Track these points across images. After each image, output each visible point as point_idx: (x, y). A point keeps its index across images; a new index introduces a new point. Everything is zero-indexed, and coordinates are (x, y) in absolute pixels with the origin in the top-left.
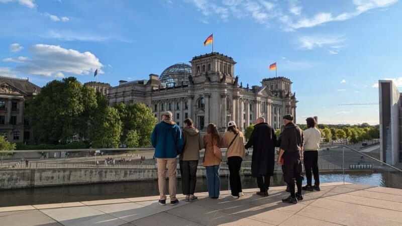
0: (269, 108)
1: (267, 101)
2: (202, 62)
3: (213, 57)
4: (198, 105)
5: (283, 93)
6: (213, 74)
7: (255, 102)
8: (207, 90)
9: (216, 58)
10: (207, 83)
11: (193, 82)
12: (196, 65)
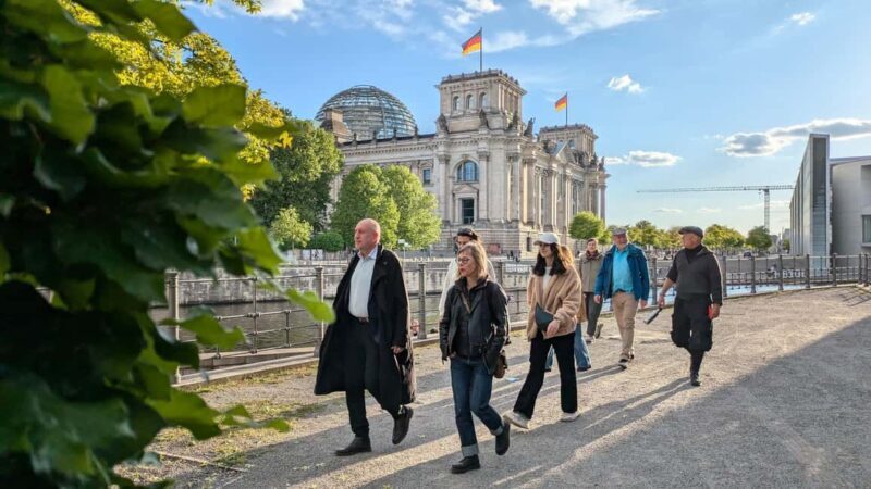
0: (568, 186)
1: (565, 171)
2: (467, 88)
3: (493, 79)
4: (456, 176)
5: (585, 159)
6: (495, 113)
7: (549, 173)
8: (483, 146)
9: (499, 81)
10: (485, 132)
11: (447, 129)
12: (452, 93)
